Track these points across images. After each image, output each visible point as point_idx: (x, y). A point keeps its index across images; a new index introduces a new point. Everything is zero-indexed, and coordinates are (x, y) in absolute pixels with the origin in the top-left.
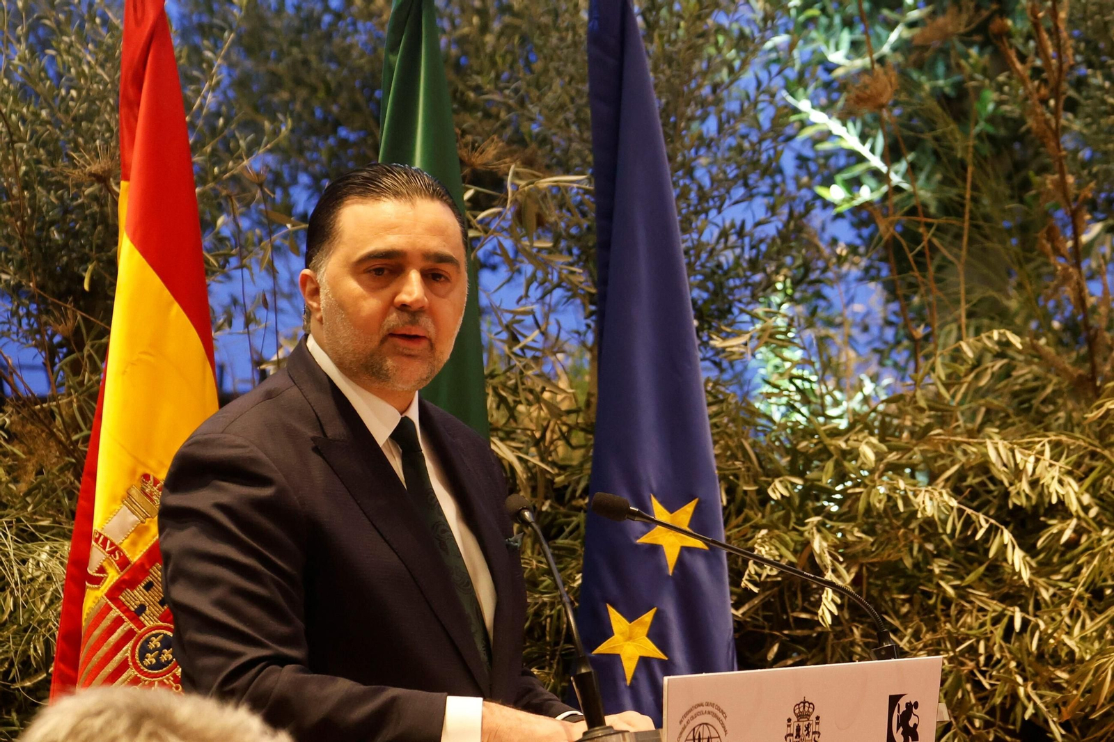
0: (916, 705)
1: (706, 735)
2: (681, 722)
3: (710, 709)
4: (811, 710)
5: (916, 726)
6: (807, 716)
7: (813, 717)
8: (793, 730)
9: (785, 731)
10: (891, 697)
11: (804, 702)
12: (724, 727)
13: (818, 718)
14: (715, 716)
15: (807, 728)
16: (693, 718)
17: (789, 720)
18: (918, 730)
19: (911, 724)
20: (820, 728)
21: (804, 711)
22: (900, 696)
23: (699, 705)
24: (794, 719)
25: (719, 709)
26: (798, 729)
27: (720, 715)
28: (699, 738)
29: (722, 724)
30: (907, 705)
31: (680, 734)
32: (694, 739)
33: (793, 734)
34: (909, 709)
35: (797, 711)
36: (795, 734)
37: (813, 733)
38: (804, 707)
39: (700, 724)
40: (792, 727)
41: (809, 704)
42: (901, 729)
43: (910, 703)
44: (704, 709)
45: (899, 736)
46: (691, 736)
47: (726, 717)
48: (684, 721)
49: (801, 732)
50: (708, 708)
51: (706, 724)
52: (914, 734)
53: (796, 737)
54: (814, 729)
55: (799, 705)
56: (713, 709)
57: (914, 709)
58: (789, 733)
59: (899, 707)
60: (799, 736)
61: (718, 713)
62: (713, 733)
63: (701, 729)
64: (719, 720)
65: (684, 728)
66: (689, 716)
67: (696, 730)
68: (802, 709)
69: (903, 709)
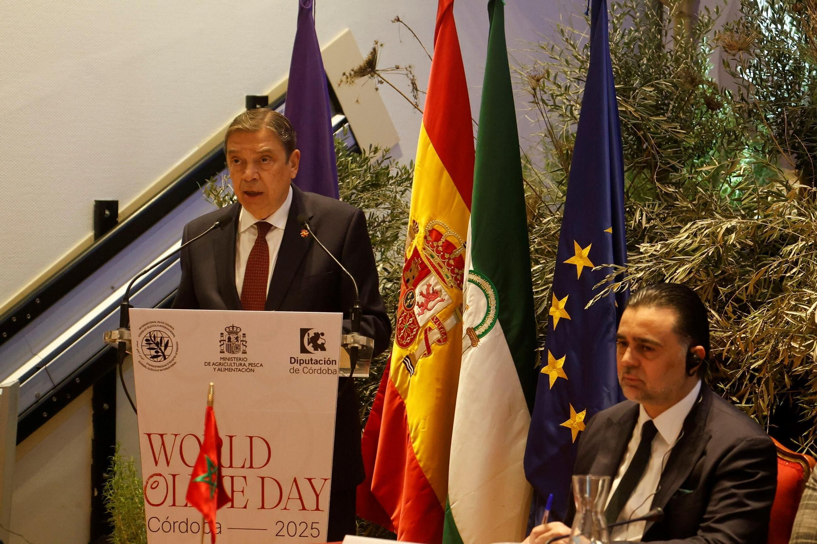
0: (323, 334)
1: (159, 335)
2: (140, 329)
3: (161, 324)
4: (238, 330)
5: (323, 344)
6: (237, 333)
7: (241, 334)
8: (226, 337)
9: (219, 338)
10: (301, 329)
11: (233, 327)
12: (173, 333)
14: (165, 328)
15: (237, 338)
16: (148, 327)
17: (222, 334)
18: (325, 346)
19: (320, 342)
20: (247, 339)
21: (233, 331)
22: (309, 329)
23: (152, 322)
24: (225, 333)
26: (229, 339)
27: (170, 328)
28: (154, 337)
29: (171, 331)
30: (315, 333)
31: (141, 334)
32: (150, 337)
33: (225, 341)
34: (317, 336)
35: (228, 330)
36: (227, 340)
37: (241, 341)
38: (233, 329)
39: (155, 331)
40: (224, 337)
41: (237, 328)
42: (311, 344)
43: (318, 333)
44: (157, 324)
45: (310, 348)
46: (148, 335)
47: (173, 329)
48: (143, 328)
49: (232, 340)
50: (159, 324)
51: (159, 331)
52: (322, 348)
53: (228, 342)
54: (242, 340)
55: (229, 327)
56: (164, 325)
57: (321, 336)
58: (222, 339)
59: (309, 334)
60: (231, 342)
61: (167, 326)
62: (164, 335)
63: (155, 333)
64: (168, 330)
65: (143, 331)
66: (146, 327)
67: (151, 333)
68: (231, 330)
69: (312, 335)
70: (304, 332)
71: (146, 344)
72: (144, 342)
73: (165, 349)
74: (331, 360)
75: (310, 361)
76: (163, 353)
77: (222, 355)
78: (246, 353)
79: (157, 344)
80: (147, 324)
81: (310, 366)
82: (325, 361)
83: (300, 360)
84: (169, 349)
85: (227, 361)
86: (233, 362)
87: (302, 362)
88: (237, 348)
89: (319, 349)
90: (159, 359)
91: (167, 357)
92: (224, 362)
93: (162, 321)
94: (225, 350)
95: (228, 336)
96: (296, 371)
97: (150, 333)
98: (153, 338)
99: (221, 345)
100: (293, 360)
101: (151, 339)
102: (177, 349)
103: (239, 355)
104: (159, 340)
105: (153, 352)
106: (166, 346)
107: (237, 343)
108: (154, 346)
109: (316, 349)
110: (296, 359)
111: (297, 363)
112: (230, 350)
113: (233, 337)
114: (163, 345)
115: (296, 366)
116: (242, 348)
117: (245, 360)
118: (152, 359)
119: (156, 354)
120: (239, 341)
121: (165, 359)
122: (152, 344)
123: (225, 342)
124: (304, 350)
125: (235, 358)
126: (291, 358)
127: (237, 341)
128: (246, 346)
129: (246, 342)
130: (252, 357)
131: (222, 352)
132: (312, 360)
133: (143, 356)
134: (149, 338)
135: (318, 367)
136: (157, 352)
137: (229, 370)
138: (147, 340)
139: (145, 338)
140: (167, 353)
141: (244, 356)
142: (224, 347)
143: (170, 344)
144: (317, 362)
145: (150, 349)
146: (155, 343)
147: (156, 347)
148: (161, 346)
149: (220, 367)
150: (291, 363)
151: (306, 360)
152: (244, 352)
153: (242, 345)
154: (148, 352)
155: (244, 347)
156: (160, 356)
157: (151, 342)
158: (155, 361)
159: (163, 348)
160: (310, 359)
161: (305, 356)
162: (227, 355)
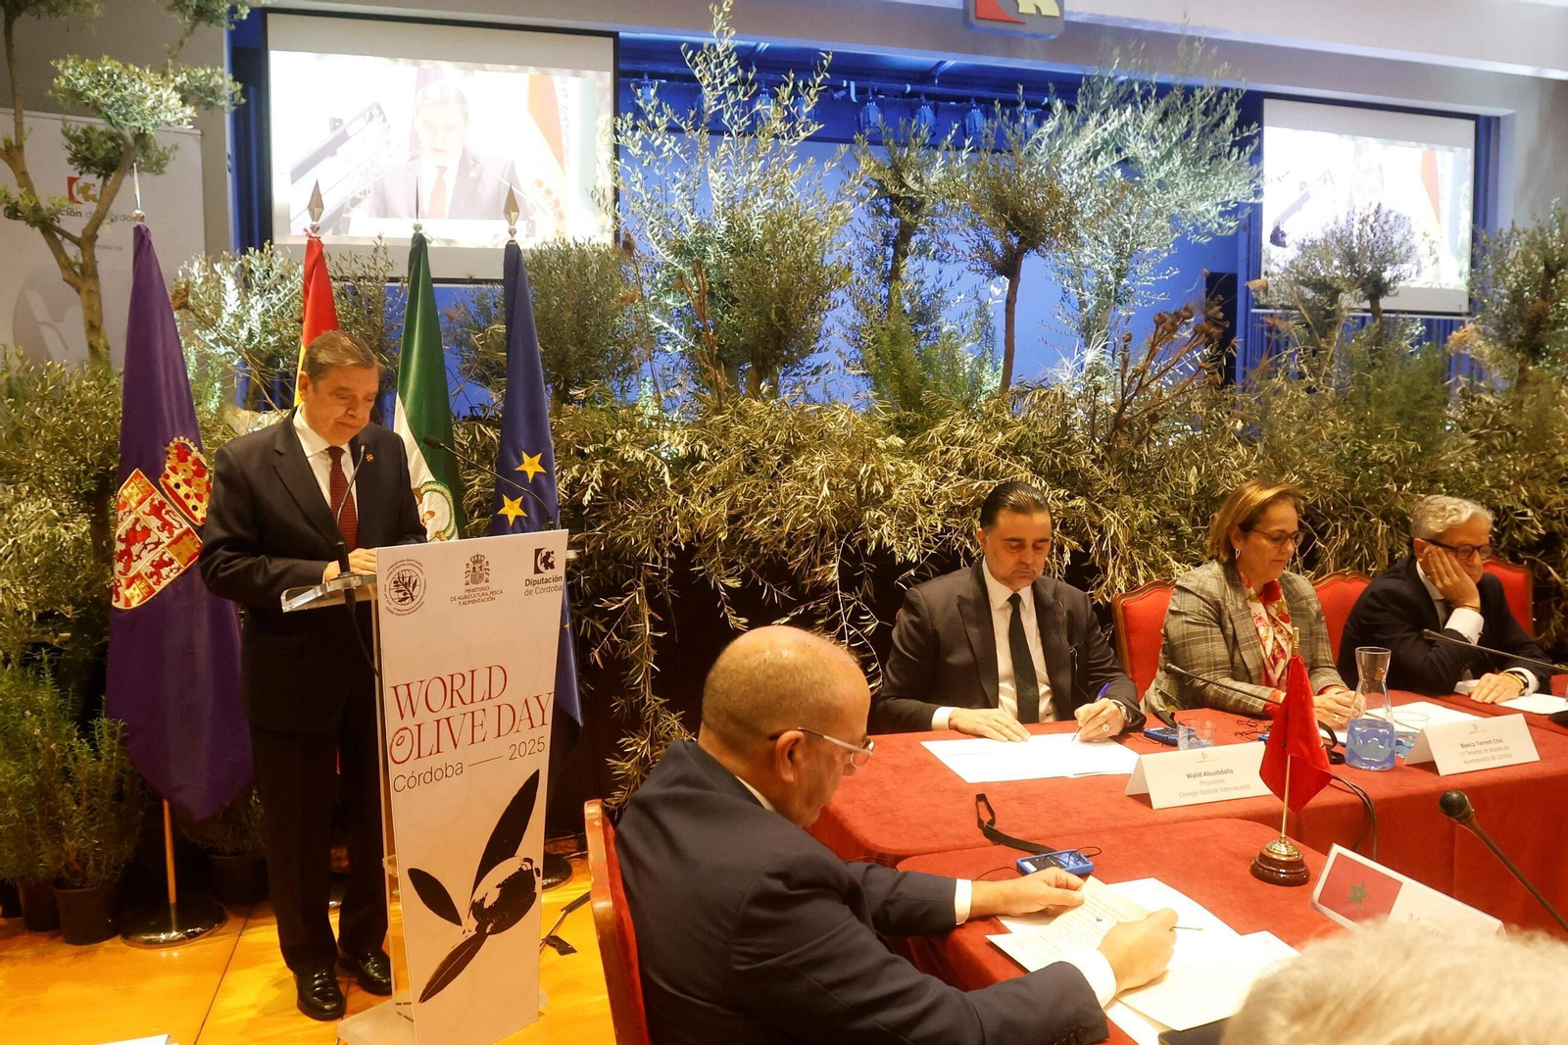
0: (553, 552)
1: (407, 574)
2: (388, 570)
3: (411, 563)
4: (483, 559)
5: (552, 562)
7: (484, 562)
8: (471, 568)
10: (536, 550)
11: (478, 555)
12: (421, 571)
13: (488, 562)
14: (414, 565)
15: (481, 567)
17: (468, 564)
18: (554, 563)
19: (550, 561)
20: (489, 567)
21: (477, 559)
22: (542, 549)
25: (416, 562)
26: (474, 569)
28: (403, 577)
29: (419, 568)
30: (546, 552)
31: (390, 575)
32: (399, 578)
33: (470, 571)
34: (548, 554)
35: (473, 560)
36: (472, 571)
39: (404, 570)
40: (469, 567)
41: (482, 556)
42: (543, 564)
43: (549, 552)
44: (406, 562)
45: (542, 567)
46: (396, 576)
48: (392, 569)
50: (409, 562)
51: (409, 570)
52: (552, 567)
54: (485, 568)
56: (414, 562)
57: (551, 555)
58: (468, 570)
59: (541, 554)
60: (475, 572)
61: (416, 564)
62: (413, 574)
63: (405, 572)
64: (417, 567)
66: (395, 566)
69: (544, 554)
70: (538, 552)
71: (394, 586)
72: (392, 585)
73: (413, 589)
74: (558, 576)
75: (541, 581)
76: (411, 594)
77: (467, 587)
79: (405, 585)
80: (396, 563)
81: (540, 586)
82: (553, 578)
83: (535, 581)
84: (417, 589)
85: (471, 593)
86: (477, 592)
88: (481, 577)
90: (407, 601)
91: (415, 598)
92: (468, 594)
94: (470, 581)
95: (473, 566)
96: (530, 593)
97: (399, 573)
98: (401, 579)
99: (466, 577)
100: (529, 582)
101: (399, 580)
102: (425, 587)
103: (483, 584)
104: (407, 580)
105: (401, 595)
106: (414, 585)
107: (480, 572)
108: (402, 587)
109: (547, 568)
110: (532, 580)
111: (532, 585)
112: (474, 580)
114: (411, 585)
115: (530, 587)
116: (486, 576)
117: (488, 589)
118: (400, 603)
119: (404, 597)
120: (483, 570)
121: (413, 600)
122: (400, 586)
123: (470, 573)
124: (537, 571)
125: (478, 588)
126: (527, 580)
127: (481, 570)
128: (489, 575)
129: (489, 570)
130: (493, 586)
131: (466, 583)
132: (543, 579)
133: (391, 601)
134: (397, 579)
135: (548, 585)
136: (404, 594)
137: (473, 602)
138: (395, 582)
139: (393, 581)
140: (415, 593)
141: (487, 585)
142: (469, 578)
143: (418, 583)
144: (547, 581)
145: (399, 592)
146: (403, 584)
147: (404, 589)
148: (409, 587)
149: (465, 600)
150: (525, 585)
151: (539, 581)
152: (487, 581)
153: (485, 574)
154: (396, 596)
156: (408, 598)
157: (399, 584)
158: (403, 605)
159: (411, 589)
160: (541, 579)
161: (539, 577)
162: (472, 586)
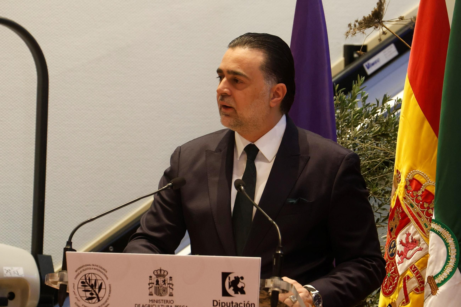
0: (242, 278)
1: (94, 278)
2: (76, 271)
3: (96, 267)
4: (165, 274)
5: (243, 288)
6: (164, 276)
7: (167, 277)
8: (154, 280)
9: (148, 281)
10: (223, 273)
11: (161, 270)
12: (106, 276)
13: (171, 278)
14: (99, 271)
15: (164, 281)
16: (84, 270)
17: (151, 277)
18: (245, 289)
19: (240, 285)
20: (173, 282)
21: (160, 274)
22: (230, 273)
23: (87, 265)
24: (154, 276)
25: (101, 268)
26: (157, 282)
27: (103, 271)
28: (89, 279)
29: (104, 274)
30: (235, 277)
31: (77, 276)
32: (86, 279)
33: (153, 283)
34: (237, 280)
35: (156, 273)
36: (155, 283)
37: (168, 284)
38: (161, 272)
39: (89, 274)
40: (153, 279)
41: (164, 271)
42: (232, 288)
43: (238, 277)
44: (91, 267)
45: (231, 291)
46: (84, 278)
47: (106, 272)
48: (79, 271)
49: (160, 283)
50: (94, 267)
51: (94, 274)
52: (243, 292)
53: (156, 285)
54: (169, 282)
55: (157, 271)
56: (98, 268)
57: (240, 280)
58: (151, 282)
59: (229, 278)
60: (158, 285)
61: (101, 270)
62: (98, 278)
63: (90, 275)
64: (102, 272)
65: (79, 274)
66: (81, 269)
67: (87, 275)
68: (159, 273)
69: (232, 278)
70: (225, 275)
71: (82, 286)
72: (80, 284)
73: (99, 291)
74: (250, 303)
75: (231, 304)
76: (97, 295)
77: (151, 298)
78: (172, 295)
79: (92, 286)
80: (82, 267)
82: (244, 304)
83: (222, 303)
84: (102, 291)
85: (155, 303)
86: (161, 304)
87: (223, 304)
88: (165, 290)
89: (239, 293)
90: (94, 300)
91: (100, 299)
92: (153, 304)
93: (97, 264)
94: (153, 293)
95: (156, 279)
97: (85, 275)
98: (88, 281)
99: (150, 288)
100: (215, 303)
101: (86, 281)
102: (110, 291)
103: (167, 297)
104: (93, 282)
105: (88, 294)
106: (100, 288)
107: (164, 286)
108: (89, 288)
109: (236, 293)
110: (218, 302)
111: (219, 306)
112: (158, 292)
113: (161, 280)
114: (97, 287)
116: (169, 291)
117: (172, 302)
118: (87, 301)
119: (91, 296)
120: (167, 284)
121: (99, 300)
122: (87, 286)
123: (153, 285)
124: (225, 293)
125: (162, 300)
126: (214, 301)
127: (165, 284)
128: (172, 289)
129: (173, 285)
130: (178, 301)
131: (151, 294)
132: (232, 303)
133: (79, 298)
134: (84, 281)
136: (92, 294)
138: (83, 282)
139: (81, 281)
140: (101, 295)
141: (170, 298)
142: (153, 290)
143: (103, 287)
144: (237, 305)
145: (86, 291)
146: (89, 286)
147: (91, 289)
148: (95, 288)
150: (214, 305)
151: (227, 303)
152: (171, 295)
153: (169, 288)
154: (83, 294)
155: (171, 290)
156: (94, 298)
157: (86, 284)
158: (90, 303)
159: (97, 290)
160: (231, 302)
161: (226, 300)
162: (155, 297)
